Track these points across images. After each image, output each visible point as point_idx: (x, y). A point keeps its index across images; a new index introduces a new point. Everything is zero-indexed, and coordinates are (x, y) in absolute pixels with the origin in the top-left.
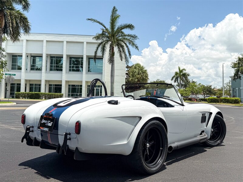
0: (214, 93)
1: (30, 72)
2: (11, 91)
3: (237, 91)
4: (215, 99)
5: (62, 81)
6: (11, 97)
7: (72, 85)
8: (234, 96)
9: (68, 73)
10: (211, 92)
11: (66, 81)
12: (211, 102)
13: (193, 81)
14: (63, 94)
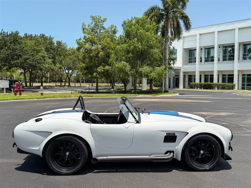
1: (204, 64)
2: (189, 82)
5: (234, 70)
6: (189, 87)
7: (247, 74)
9: (242, 62)
11: (239, 71)
14: (235, 84)
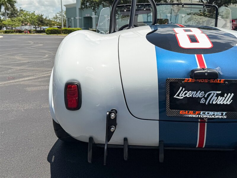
0: (46, 24)
3: (73, 21)
4: (55, 30)
8: (69, 27)
10: (43, 23)
12: (50, 34)
13: (21, 9)
